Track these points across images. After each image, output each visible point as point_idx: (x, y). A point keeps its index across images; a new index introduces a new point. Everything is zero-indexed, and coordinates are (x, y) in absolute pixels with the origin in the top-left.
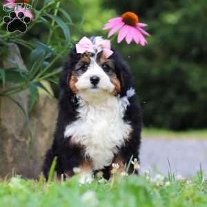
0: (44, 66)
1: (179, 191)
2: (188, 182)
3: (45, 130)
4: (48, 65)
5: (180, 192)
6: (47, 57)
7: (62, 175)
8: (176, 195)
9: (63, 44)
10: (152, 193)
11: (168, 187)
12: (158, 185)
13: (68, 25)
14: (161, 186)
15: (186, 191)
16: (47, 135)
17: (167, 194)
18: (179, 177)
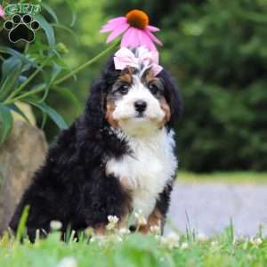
0: (21, 82)
1: (200, 255)
2: (213, 243)
3: (21, 168)
4: (26, 80)
5: (203, 257)
6: (24, 70)
7: (38, 231)
8: (197, 262)
9: (46, 53)
10: (162, 259)
11: (185, 250)
12: (171, 247)
13: (54, 27)
14: (175, 248)
15: (211, 256)
16: (24, 176)
17: (184, 260)
18: (201, 236)
